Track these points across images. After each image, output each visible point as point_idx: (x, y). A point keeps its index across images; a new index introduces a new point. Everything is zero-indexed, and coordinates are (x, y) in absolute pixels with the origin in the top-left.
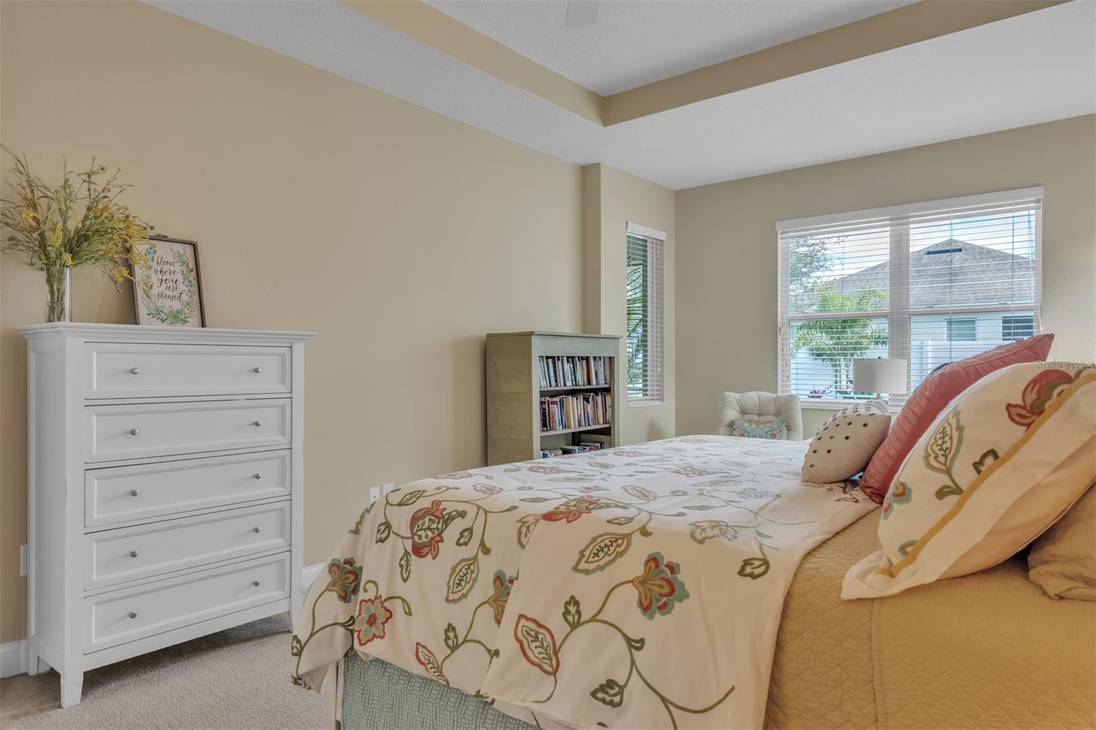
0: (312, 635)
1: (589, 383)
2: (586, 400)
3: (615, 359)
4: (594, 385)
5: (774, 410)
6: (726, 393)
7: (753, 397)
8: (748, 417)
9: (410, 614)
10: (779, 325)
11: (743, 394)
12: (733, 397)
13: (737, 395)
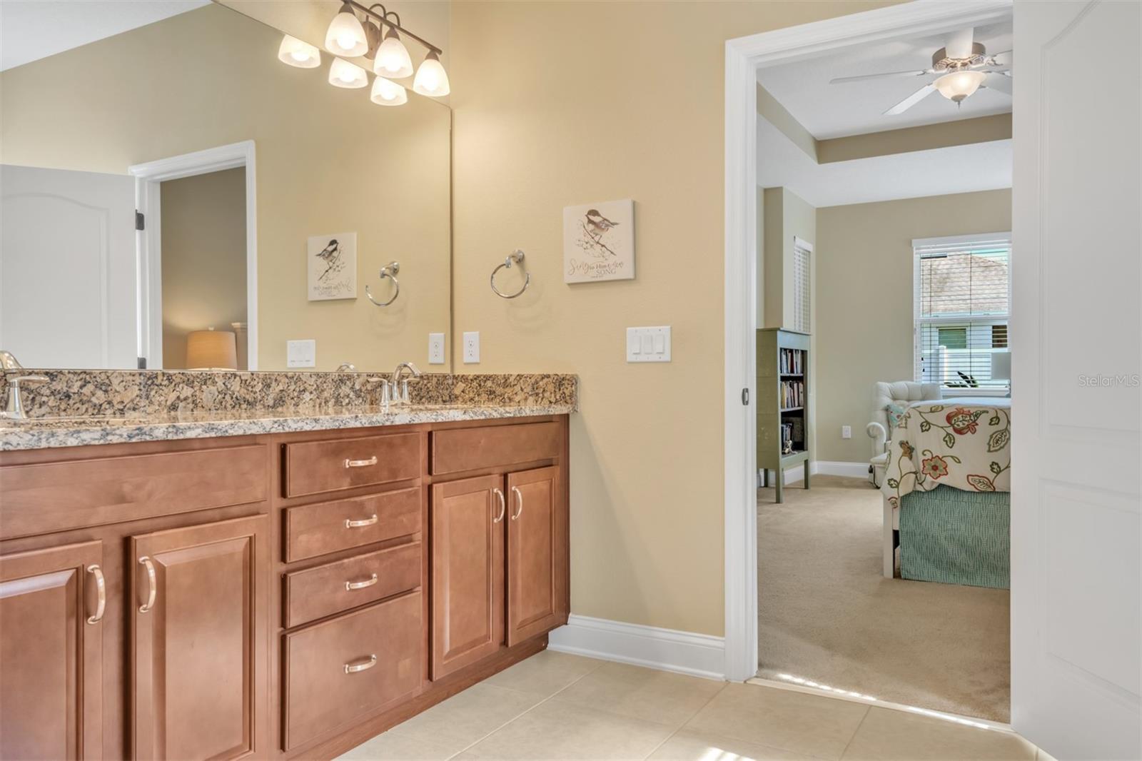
0: (902, 477)
1: (792, 371)
2: (791, 386)
3: (808, 352)
4: (795, 375)
5: (920, 396)
6: (880, 383)
7: (902, 385)
8: (898, 402)
9: (960, 462)
10: (914, 327)
11: (894, 384)
12: (885, 386)
13: (888, 384)
